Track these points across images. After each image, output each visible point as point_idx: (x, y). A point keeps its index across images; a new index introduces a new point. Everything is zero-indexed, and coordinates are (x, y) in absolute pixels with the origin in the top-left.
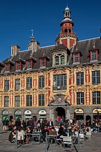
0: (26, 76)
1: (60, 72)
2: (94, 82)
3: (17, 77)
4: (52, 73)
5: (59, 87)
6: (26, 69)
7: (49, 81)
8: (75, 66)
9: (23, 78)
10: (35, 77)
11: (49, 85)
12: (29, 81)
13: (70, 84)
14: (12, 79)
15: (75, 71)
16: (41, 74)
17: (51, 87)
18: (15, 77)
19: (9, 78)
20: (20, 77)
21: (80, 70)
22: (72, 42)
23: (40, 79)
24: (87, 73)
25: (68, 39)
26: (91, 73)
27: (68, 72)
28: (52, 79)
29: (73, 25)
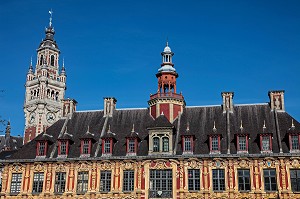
0: (100, 168)
1: (161, 166)
2: (215, 188)
3: (83, 167)
4: (147, 166)
5: (160, 193)
7: (143, 180)
8: (186, 159)
9: (95, 171)
10: (117, 171)
11: (143, 187)
12: (106, 177)
13: (178, 187)
14: (72, 172)
15: (187, 166)
16: (129, 166)
17: (146, 191)
18: (78, 168)
19: (66, 169)
20: (88, 168)
21: (194, 165)
23: (125, 176)
24: (206, 172)
26: (211, 172)
27: (174, 167)
28: (147, 177)
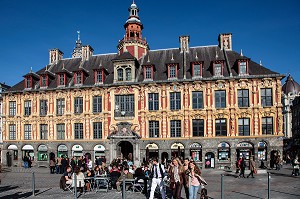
0: (73, 95)
1: (125, 92)
2: (172, 108)
3: (60, 95)
4: (113, 93)
5: (123, 113)
6: (73, 85)
7: (109, 104)
8: (146, 84)
9: (69, 98)
10: (88, 97)
11: (109, 109)
12: (79, 102)
13: (139, 108)
14: (52, 99)
15: (147, 91)
16: (97, 93)
17: (112, 112)
18: (56, 96)
19: (47, 97)
20: (63, 96)
21: (153, 90)
22: (141, 50)
23: (95, 101)
25: (136, 46)
26: (168, 95)
27: (136, 91)
28: (113, 100)
29: (142, 28)
